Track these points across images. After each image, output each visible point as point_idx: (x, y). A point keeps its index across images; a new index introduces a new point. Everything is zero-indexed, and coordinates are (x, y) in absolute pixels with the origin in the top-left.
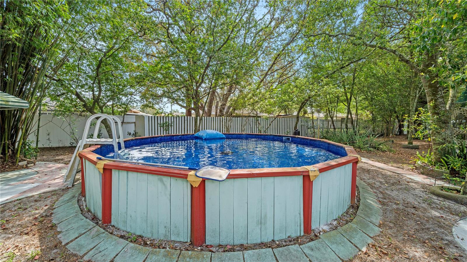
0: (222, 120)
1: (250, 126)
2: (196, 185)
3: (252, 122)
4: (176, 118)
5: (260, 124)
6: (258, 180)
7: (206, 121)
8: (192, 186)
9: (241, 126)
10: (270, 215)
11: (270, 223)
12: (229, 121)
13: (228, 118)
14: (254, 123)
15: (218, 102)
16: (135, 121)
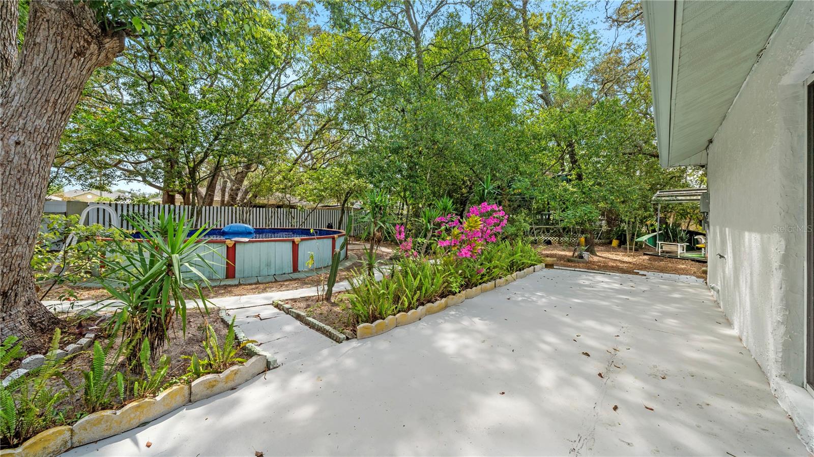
0: (236, 212)
1: (279, 220)
2: (230, 246)
3: (282, 215)
4: (154, 208)
5: (294, 218)
6: (266, 244)
7: (207, 212)
8: (227, 246)
9: (266, 218)
10: (273, 261)
11: (273, 266)
12: (247, 213)
13: (245, 208)
14: (285, 216)
15: (225, 182)
16: (65, 210)
